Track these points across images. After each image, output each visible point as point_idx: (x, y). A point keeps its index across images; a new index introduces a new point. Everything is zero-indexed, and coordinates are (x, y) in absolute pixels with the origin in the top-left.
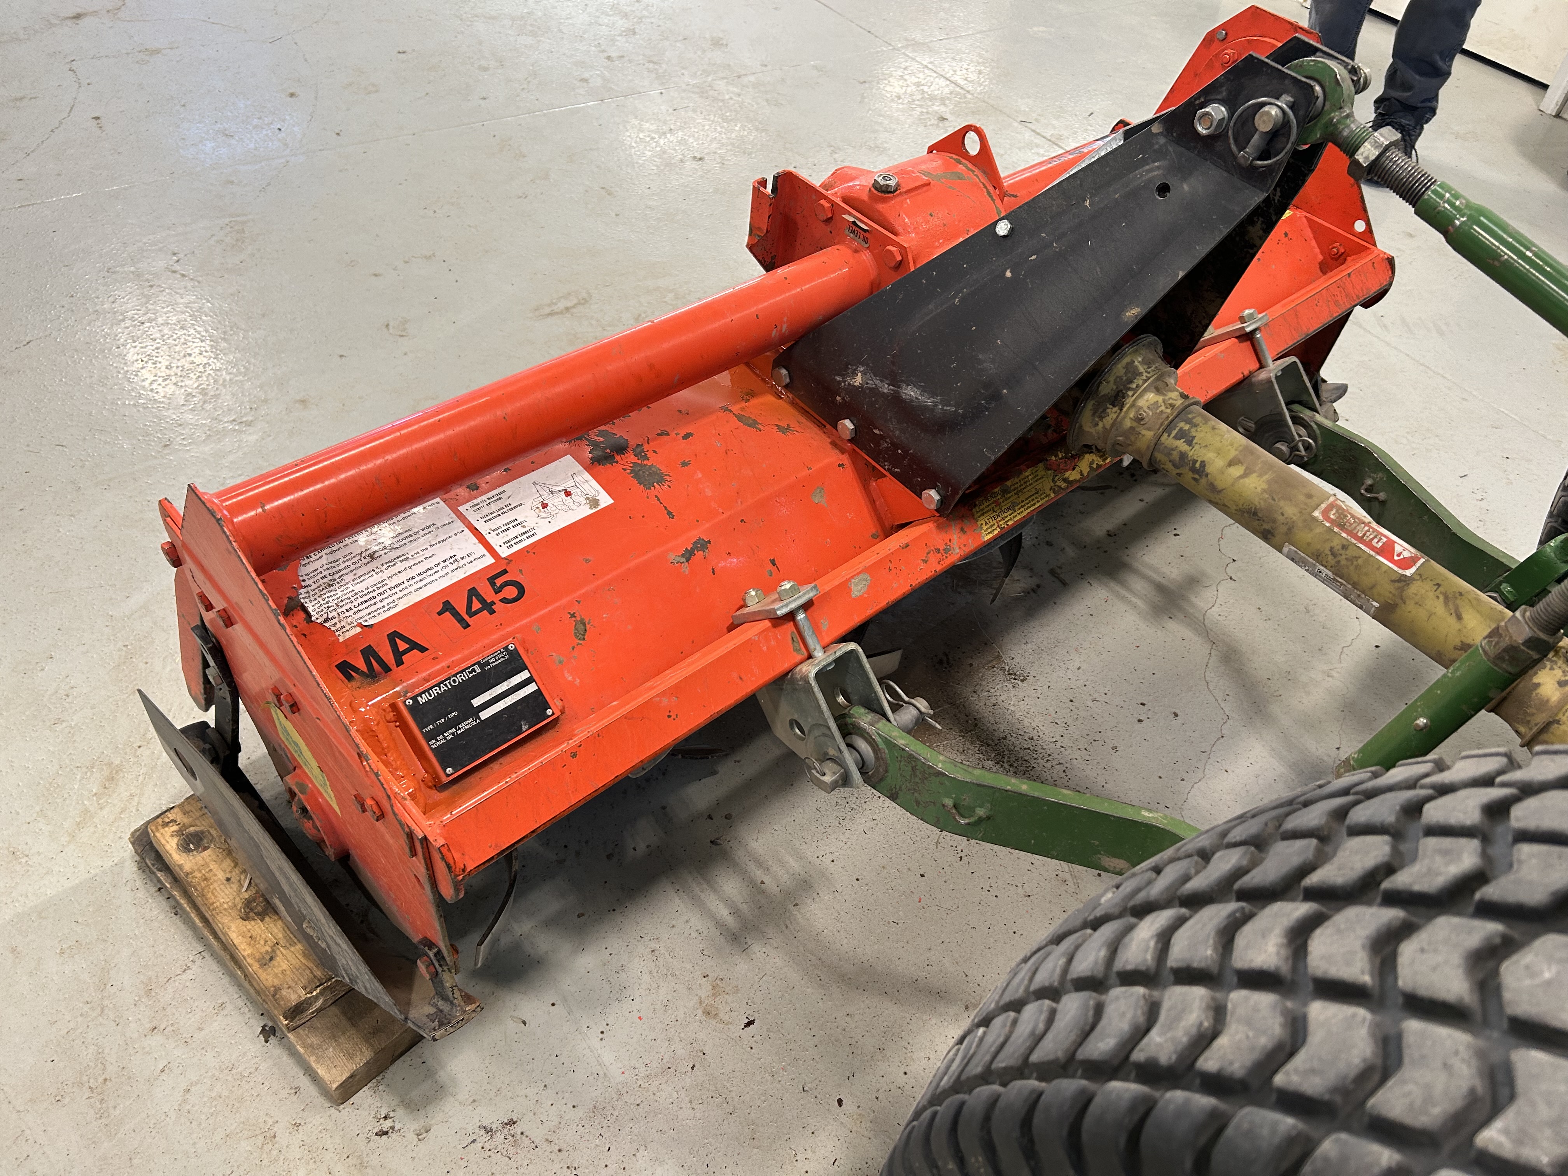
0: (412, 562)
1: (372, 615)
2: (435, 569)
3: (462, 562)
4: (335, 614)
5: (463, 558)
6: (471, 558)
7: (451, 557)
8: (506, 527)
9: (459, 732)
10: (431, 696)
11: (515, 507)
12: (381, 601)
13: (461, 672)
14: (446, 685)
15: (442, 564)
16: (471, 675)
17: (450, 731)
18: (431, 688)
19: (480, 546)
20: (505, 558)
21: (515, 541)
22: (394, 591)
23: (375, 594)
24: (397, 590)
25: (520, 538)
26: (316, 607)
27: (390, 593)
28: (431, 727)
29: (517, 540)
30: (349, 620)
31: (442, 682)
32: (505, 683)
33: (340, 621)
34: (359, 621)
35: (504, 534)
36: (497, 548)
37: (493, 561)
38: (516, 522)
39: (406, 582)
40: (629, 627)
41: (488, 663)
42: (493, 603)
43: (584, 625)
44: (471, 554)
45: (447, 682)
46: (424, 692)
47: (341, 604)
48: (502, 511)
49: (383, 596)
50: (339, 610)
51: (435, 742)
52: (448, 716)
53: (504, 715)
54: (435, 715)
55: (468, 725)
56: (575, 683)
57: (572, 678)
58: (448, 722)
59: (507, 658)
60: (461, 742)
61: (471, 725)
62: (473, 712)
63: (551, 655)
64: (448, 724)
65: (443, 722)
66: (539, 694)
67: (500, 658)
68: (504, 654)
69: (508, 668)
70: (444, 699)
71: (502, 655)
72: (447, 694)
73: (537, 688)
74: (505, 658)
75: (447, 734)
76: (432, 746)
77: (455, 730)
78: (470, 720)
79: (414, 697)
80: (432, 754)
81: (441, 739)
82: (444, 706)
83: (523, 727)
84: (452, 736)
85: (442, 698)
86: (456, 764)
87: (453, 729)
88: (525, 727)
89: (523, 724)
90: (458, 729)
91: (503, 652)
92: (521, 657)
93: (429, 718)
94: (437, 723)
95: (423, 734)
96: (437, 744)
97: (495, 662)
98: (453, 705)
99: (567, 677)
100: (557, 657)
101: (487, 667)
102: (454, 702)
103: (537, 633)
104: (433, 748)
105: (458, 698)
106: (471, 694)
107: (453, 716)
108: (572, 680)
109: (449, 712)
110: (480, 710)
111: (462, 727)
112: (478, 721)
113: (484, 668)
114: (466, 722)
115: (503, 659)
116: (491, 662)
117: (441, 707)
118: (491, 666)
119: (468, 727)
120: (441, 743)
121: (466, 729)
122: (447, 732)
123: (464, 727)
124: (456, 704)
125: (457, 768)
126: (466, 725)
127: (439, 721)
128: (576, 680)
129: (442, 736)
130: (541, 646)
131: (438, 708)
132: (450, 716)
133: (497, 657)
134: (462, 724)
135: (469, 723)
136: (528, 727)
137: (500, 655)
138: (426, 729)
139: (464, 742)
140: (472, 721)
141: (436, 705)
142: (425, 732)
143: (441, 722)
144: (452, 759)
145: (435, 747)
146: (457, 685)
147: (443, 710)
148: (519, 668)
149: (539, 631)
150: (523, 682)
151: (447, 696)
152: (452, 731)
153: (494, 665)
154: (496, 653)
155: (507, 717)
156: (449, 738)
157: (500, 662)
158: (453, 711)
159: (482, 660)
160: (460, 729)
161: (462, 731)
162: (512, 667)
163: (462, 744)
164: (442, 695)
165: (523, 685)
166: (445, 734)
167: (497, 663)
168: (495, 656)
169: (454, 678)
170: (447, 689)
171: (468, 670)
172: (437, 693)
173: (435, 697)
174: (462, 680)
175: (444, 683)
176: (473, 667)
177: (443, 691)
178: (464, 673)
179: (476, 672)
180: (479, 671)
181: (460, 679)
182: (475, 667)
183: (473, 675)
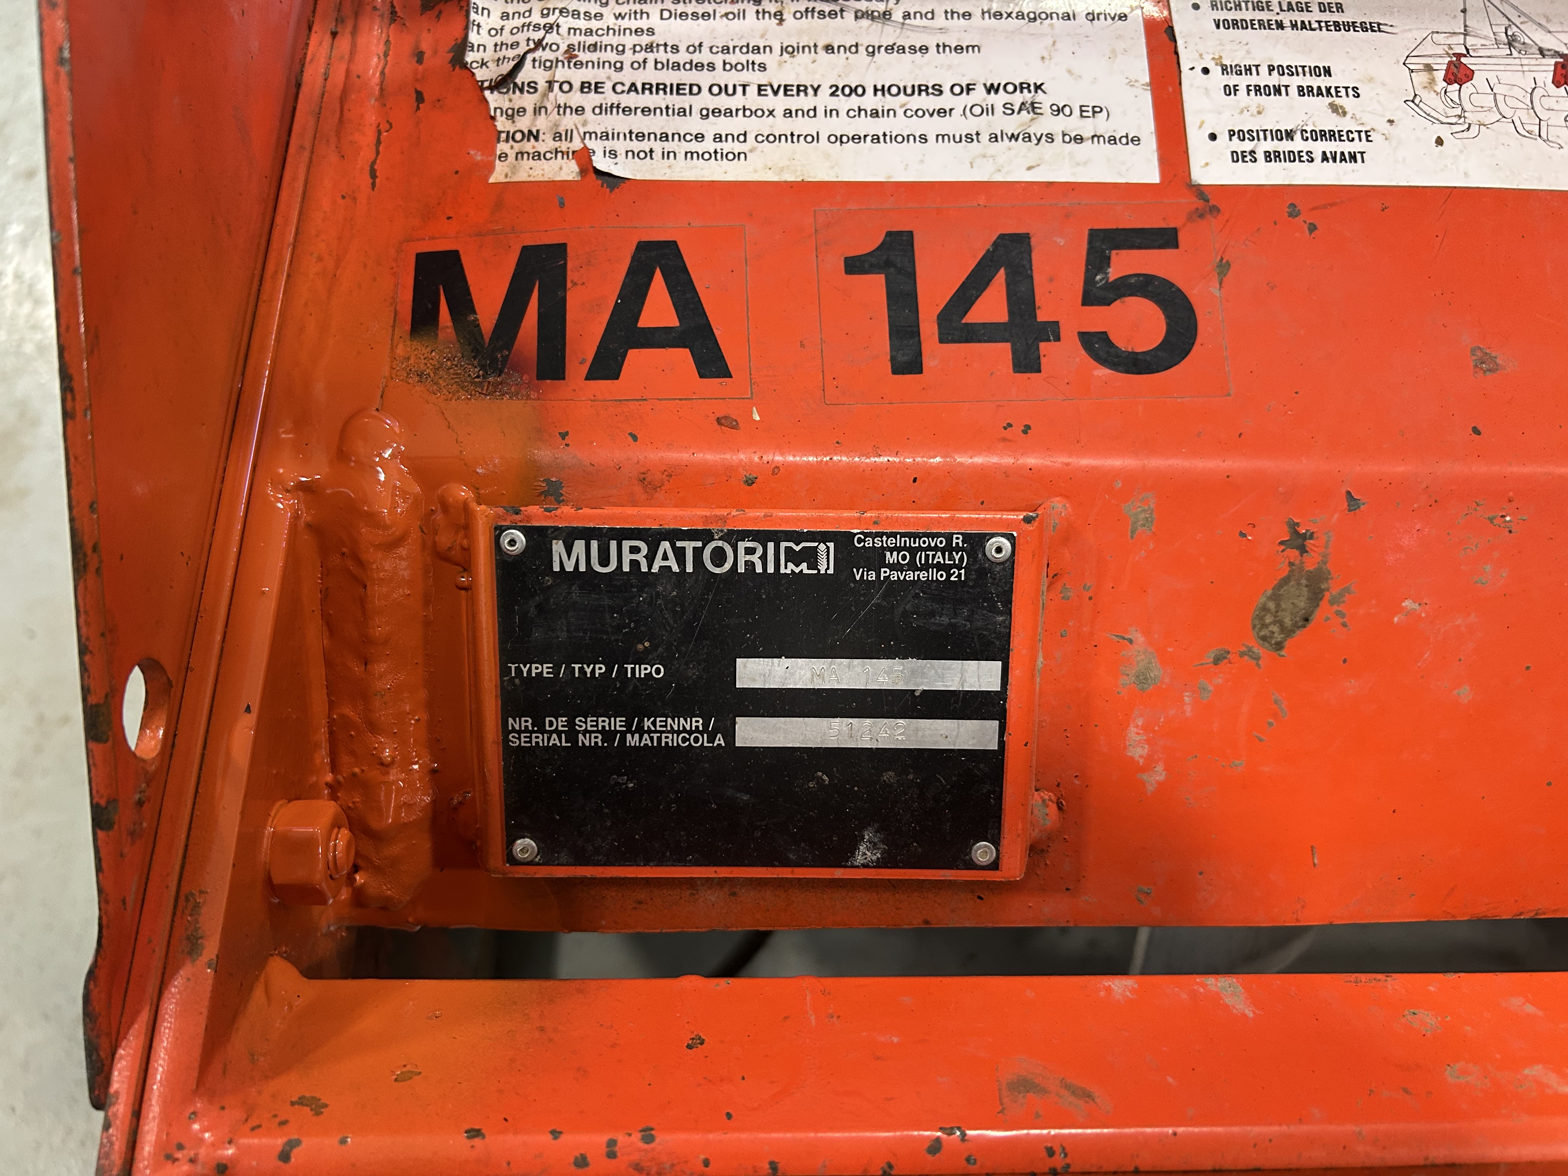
0: (888, 35)
1: (645, 145)
2: (946, 101)
3: (1048, 123)
4: (541, 77)
5: (1059, 111)
6: (1087, 128)
7: (1023, 87)
8: (1274, 80)
9: (632, 740)
10: (604, 561)
11: (1350, 26)
12: (706, 114)
13: (763, 537)
14: (680, 554)
15: (979, 95)
16: (789, 568)
17: (603, 722)
18: (622, 535)
19: (1147, 99)
20: (1200, 191)
21: (1271, 145)
22: (770, 101)
23: (704, 79)
24: (780, 103)
25: (1297, 144)
26: (509, 24)
27: (752, 99)
28: (545, 669)
29: (1285, 146)
30: (569, 121)
31: (673, 535)
32: (896, 665)
33: (537, 111)
34: (591, 144)
35: (1255, 100)
36: (1196, 138)
37: (1152, 176)
38: (1323, 82)
39: (825, 91)
40: (1465, 693)
41: (875, 559)
42: (1052, 331)
43: (1316, 596)
44: (1096, 111)
45: (689, 546)
46: (587, 534)
47: (583, 56)
48: (1298, 17)
49: (723, 101)
50: (562, 73)
51: (530, 728)
52: (625, 666)
53: (820, 774)
54: (581, 634)
55: (675, 735)
56: (1145, 777)
57: (1145, 755)
58: (616, 685)
59: (956, 579)
60: (622, 780)
61: (689, 740)
62: (721, 701)
63: (1124, 639)
64: (610, 692)
65: (597, 675)
66: (987, 769)
67: (933, 566)
68: (957, 558)
69: (940, 617)
70: (646, 599)
71: (947, 556)
72: (665, 588)
73: (994, 746)
74: (949, 575)
75: (586, 723)
76: (513, 737)
77: (621, 726)
78: (694, 719)
79: (542, 530)
80: (499, 762)
81: (556, 731)
82: (632, 625)
83: (861, 848)
84: (599, 740)
85: (641, 590)
86: (561, 838)
87: (618, 719)
88: (867, 852)
89: (867, 837)
90: (633, 729)
91: (958, 549)
92: (1008, 602)
93: (558, 637)
94: (574, 668)
95: (505, 678)
96: (534, 740)
97: (904, 570)
98: (665, 636)
99: (1129, 741)
100: (1143, 657)
101: (868, 572)
102: (674, 631)
103: (1129, 534)
104: (511, 743)
105: (698, 624)
106: (750, 636)
107: (643, 676)
108: (1141, 761)
109: (637, 652)
110: (751, 708)
111: (653, 729)
112: (720, 741)
113: (855, 570)
114: (676, 719)
115: (942, 576)
116: (891, 562)
117: (619, 620)
118: (882, 579)
119: (672, 740)
120: (548, 743)
121: (663, 745)
122: (592, 717)
123: (661, 732)
124: (675, 641)
125: (557, 853)
126: (669, 732)
127: (585, 666)
128: (1156, 769)
129: (566, 721)
130: (1113, 588)
131: (607, 616)
132: (633, 670)
133: (923, 553)
134: (658, 719)
135: (685, 731)
136: (878, 858)
137: (939, 554)
138: (525, 667)
139: (631, 785)
140: (701, 728)
141: (607, 602)
142: (513, 675)
143: (591, 673)
144: (558, 817)
145: (523, 744)
146: (721, 577)
147: (621, 637)
148: (976, 640)
149: (1145, 526)
150: (959, 698)
151: (662, 595)
152: (610, 724)
153: (896, 578)
154: (930, 539)
155: (827, 782)
156: (588, 744)
157: (923, 577)
158: (653, 659)
159: (863, 537)
160: (641, 731)
161: (646, 745)
162: (952, 620)
163: (624, 786)
164: (645, 581)
165: (955, 707)
166: (580, 721)
167: (910, 576)
168: (919, 548)
169: (723, 544)
170: (678, 571)
171: (791, 544)
172: (635, 564)
173: (619, 572)
174: (749, 566)
175: (679, 544)
176: (816, 544)
177: (655, 569)
178: (771, 546)
179: (813, 565)
180: (828, 568)
181: (742, 558)
182: (822, 547)
183: (797, 570)
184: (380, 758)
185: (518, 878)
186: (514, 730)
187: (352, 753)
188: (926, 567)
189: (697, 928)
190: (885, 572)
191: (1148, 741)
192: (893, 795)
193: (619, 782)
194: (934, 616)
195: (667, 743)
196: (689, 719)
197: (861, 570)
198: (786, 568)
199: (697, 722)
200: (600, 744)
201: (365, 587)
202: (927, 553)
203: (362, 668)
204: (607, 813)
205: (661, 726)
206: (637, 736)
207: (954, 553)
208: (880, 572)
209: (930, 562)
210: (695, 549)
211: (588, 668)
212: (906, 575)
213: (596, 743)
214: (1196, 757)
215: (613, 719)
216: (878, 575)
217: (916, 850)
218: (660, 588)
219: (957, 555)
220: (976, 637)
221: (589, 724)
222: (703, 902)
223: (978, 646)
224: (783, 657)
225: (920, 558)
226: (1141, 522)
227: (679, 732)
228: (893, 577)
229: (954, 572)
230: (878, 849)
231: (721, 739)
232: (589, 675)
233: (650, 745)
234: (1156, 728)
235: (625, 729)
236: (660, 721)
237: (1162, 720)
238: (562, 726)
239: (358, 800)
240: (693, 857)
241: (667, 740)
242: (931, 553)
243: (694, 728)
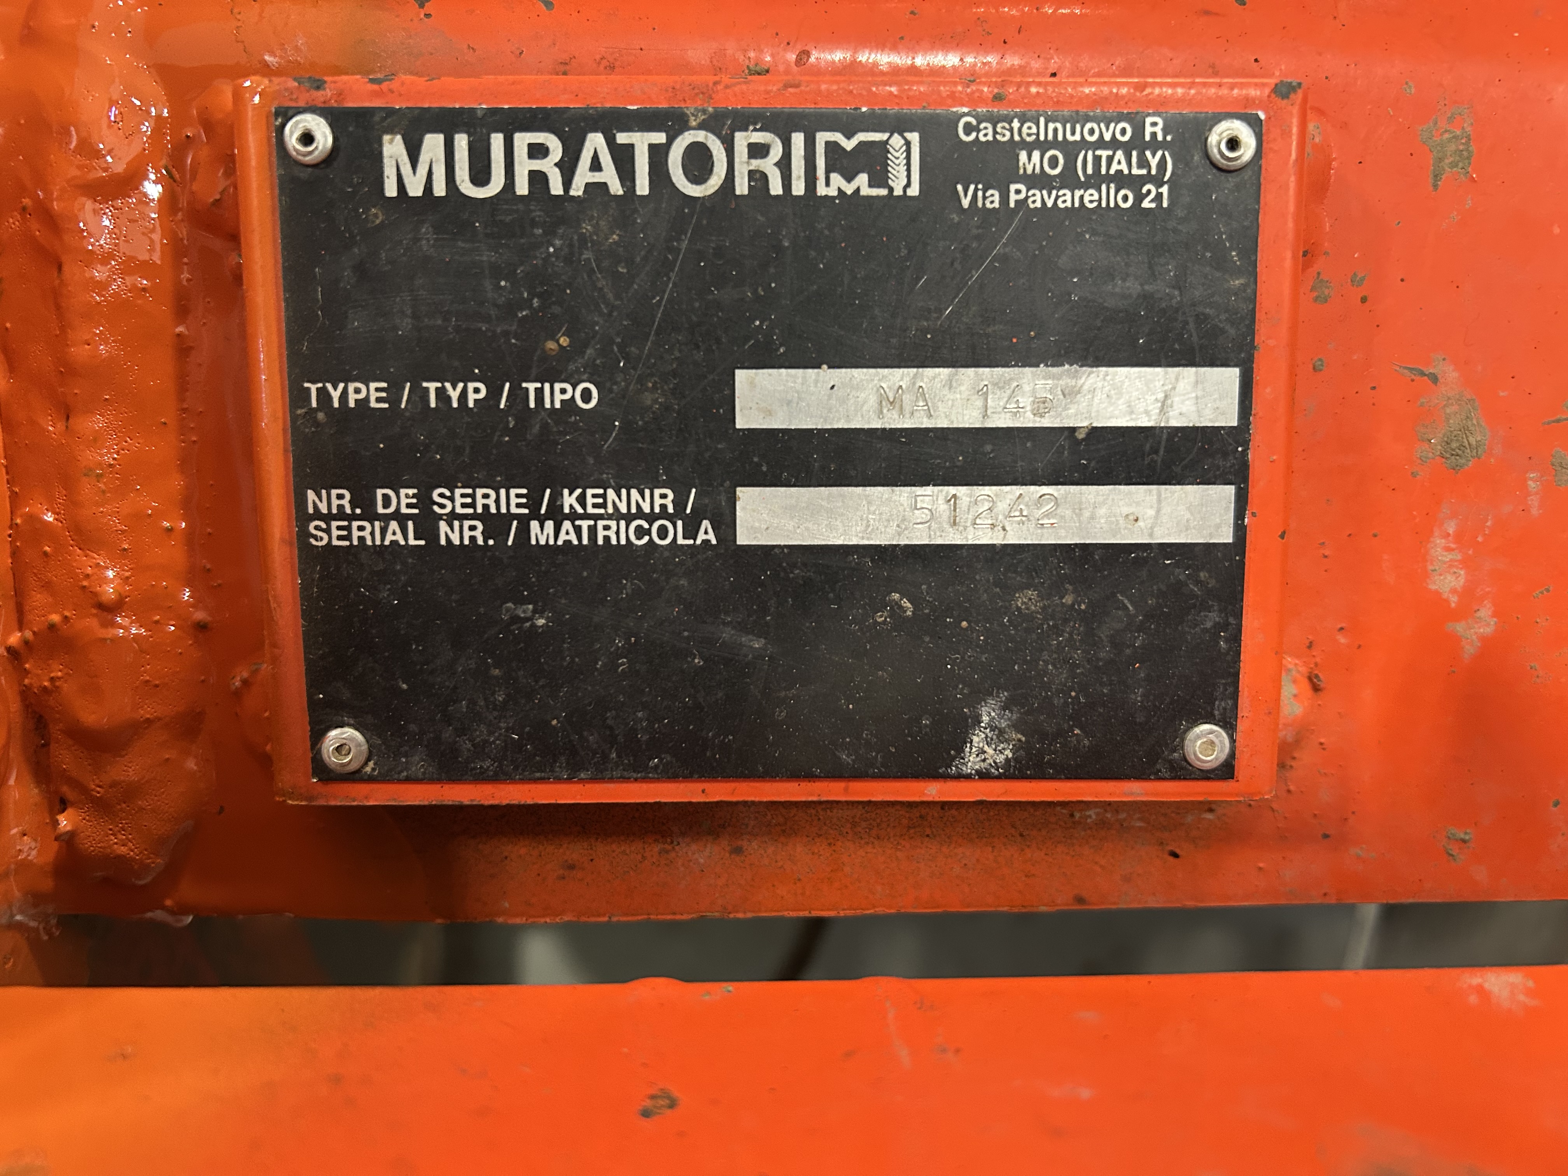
9: (541, 534)
10: (481, 173)
13: (782, 122)
14: (624, 158)
16: (833, 186)
17: (485, 498)
18: (513, 121)
28: (374, 393)
31: (610, 120)
41: (999, 165)
45: (641, 142)
46: (447, 122)
51: (348, 511)
52: (524, 385)
53: (896, 596)
54: (439, 322)
55: (623, 523)
56: (1459, 628)
57: (1459, 589)
58: (508, 422)
59: (1153, 205)
60: (524, 612)
61: (648, 532)
62: (707, 455)
63: (1423, 374)
64: (496, 438)
65: (471, 404)
66: (1212, 583)
67: (1108, 179)
68: (1154, 162)
69: (1124, 280)
70: (561, 249)
71: (1134, 160)
72: (596, 226)
73: (1226, 536)
74: (1140, 198)
75: (452, 499)
76: (317, 528)
77: (518, 505)
78: (657, 492)
79: (362, 116)
80: (294, 580)
81: (397, 516)
82: (536, 302)
83: (975, 739)
84: (478, 533)
85: (550, 233)
86: (413, 727)
87: (513, 492)
88: (986, 748)
89: (985, 719)
90: (543, 511)
91: (1155, 145)
92: (1250, 251)
93: (395, 328)
94: (427, 389)
95: (299, 412)
96: (356, 534)
97: (1054, 188)
98: (597, 323)
99: (1432, 564)
100: (1455, 408)
101: (985, 191)
102: (615, 314)
103: (1431, 180)
104: (313, 541)
105: (660, 301)
106: (761, 323)
107: (558, 405)
108: (1454, 600)
109: (545, 357)
110: (764, 469)
111: (580, 510)
112: (707, 533)
113: (960, 188)
114: (624, 492)
115: (1125, 198)
116: (1029, 171)
117: (510, 293)
118: (1012, 205)
119: (617, 533)
120: (383, 539)
121: (600, 542)
122: (463, 487)
123: (596, 518)
124: (618, 335)
125: (406, 756)
126: (610, 517)
127: (448, 385)
128: (1478, 614)
129: (414, 496)
130: (1402, 280)
131: (488, 285)
132: (539, 392)
133: (1090, 153)
134: (590, 492)
135: (640, 515)
136: (1007, 760)
137: (1120, 155)
138: (335, 389)
139: (541, 622)
140: (671, 510)
141: (487, 256)
142: (314, 404)
143: (459, 400)
144: (405, 686)
145: (335, 542)
146: (703, 204)
147: (514, 328)
148: (1192, 326)
149: (1457, 166)
150: (1159, 443)
151: (592, 241)
152: (497, 501)
153: (1038, 204)
154: (1102, 125)
155: (909, 613)
156: (457, 542)
157: (1091, 202)
158: (577, 370)
159: (974, 122)
160: (556, 515)
161: (568, 542)
162: (1146, 287)
163: (528, 624)
164: (559, 213)
165: (1152, 460)
166: (442, 495)
167: (1066, 199)
168: (1084, 144)
169: (706, 137)
170: (621, 192)
171: (837, 137)
172: (538, 179)
173: (510, 196)
174: (756, 180)
175: (622, 138)
176: (884, 136)
177: (577, 190)
178: (798, 139)
179: (880, 178)
180: (908, 184)
181: (743, 166)
182: (897, 141)
183: (849, 189)
184: (95, 594)
185: (336, 807)
186: (318, 515)
187: (47, 586)
188: (1095, 181)
189: (674, 914)
190: (1018, 192)
191: (1465, 563)
192: (1034, 636)
193: (519, 617)
194: (1113, 279)
195: (607, 539)
196: (647, 492)
197: (972, 187)
198: (828, 184)
199: (663, 496)
200: (480, 542)
201: (60, 267)
202: (1098, 153)
203: (61, 426)
204: (496, 677)
205: (595, 506)
206: (550, 525)
207: (1148, 153)
208: (1009, 191)
209: (1103, 171)
210: (652, 148)
211: (454, 389)
212: (1057, 197)
213: (473, 539)
214: (1548, 590)
215: (503, 492)
216: (1005, 198)
217: (1079, 742)
218: (587, 228)
219: (1154, 156)
220: (1191, 320)
221: (459, 501)
222: (683, 865)
223: (1195, 339)
224: (825, 367)
225: (1085, 164)
226: (1451, 159)
227: (629, 518)
228: (1034, 202)
229: (1149, 192)
230: (1007, 741)
231: (710, 530)
232: (455, 405)
233: (576, 542)
234: (1480, 539)
235: (526, 511)
236: (594, 496)
237: (1489, 524)
238: (409, 506)
239: (60, 674)
240: (661, 760)
241: (606, 533)
242: (1104, 154)
243: (657, 510)
